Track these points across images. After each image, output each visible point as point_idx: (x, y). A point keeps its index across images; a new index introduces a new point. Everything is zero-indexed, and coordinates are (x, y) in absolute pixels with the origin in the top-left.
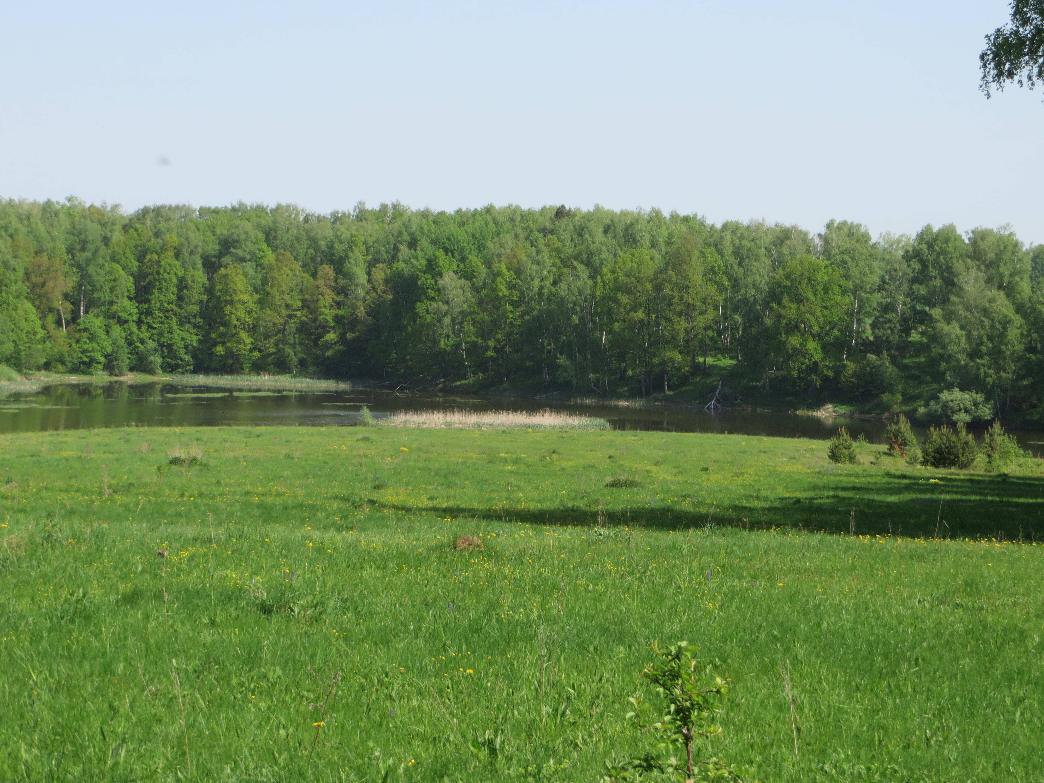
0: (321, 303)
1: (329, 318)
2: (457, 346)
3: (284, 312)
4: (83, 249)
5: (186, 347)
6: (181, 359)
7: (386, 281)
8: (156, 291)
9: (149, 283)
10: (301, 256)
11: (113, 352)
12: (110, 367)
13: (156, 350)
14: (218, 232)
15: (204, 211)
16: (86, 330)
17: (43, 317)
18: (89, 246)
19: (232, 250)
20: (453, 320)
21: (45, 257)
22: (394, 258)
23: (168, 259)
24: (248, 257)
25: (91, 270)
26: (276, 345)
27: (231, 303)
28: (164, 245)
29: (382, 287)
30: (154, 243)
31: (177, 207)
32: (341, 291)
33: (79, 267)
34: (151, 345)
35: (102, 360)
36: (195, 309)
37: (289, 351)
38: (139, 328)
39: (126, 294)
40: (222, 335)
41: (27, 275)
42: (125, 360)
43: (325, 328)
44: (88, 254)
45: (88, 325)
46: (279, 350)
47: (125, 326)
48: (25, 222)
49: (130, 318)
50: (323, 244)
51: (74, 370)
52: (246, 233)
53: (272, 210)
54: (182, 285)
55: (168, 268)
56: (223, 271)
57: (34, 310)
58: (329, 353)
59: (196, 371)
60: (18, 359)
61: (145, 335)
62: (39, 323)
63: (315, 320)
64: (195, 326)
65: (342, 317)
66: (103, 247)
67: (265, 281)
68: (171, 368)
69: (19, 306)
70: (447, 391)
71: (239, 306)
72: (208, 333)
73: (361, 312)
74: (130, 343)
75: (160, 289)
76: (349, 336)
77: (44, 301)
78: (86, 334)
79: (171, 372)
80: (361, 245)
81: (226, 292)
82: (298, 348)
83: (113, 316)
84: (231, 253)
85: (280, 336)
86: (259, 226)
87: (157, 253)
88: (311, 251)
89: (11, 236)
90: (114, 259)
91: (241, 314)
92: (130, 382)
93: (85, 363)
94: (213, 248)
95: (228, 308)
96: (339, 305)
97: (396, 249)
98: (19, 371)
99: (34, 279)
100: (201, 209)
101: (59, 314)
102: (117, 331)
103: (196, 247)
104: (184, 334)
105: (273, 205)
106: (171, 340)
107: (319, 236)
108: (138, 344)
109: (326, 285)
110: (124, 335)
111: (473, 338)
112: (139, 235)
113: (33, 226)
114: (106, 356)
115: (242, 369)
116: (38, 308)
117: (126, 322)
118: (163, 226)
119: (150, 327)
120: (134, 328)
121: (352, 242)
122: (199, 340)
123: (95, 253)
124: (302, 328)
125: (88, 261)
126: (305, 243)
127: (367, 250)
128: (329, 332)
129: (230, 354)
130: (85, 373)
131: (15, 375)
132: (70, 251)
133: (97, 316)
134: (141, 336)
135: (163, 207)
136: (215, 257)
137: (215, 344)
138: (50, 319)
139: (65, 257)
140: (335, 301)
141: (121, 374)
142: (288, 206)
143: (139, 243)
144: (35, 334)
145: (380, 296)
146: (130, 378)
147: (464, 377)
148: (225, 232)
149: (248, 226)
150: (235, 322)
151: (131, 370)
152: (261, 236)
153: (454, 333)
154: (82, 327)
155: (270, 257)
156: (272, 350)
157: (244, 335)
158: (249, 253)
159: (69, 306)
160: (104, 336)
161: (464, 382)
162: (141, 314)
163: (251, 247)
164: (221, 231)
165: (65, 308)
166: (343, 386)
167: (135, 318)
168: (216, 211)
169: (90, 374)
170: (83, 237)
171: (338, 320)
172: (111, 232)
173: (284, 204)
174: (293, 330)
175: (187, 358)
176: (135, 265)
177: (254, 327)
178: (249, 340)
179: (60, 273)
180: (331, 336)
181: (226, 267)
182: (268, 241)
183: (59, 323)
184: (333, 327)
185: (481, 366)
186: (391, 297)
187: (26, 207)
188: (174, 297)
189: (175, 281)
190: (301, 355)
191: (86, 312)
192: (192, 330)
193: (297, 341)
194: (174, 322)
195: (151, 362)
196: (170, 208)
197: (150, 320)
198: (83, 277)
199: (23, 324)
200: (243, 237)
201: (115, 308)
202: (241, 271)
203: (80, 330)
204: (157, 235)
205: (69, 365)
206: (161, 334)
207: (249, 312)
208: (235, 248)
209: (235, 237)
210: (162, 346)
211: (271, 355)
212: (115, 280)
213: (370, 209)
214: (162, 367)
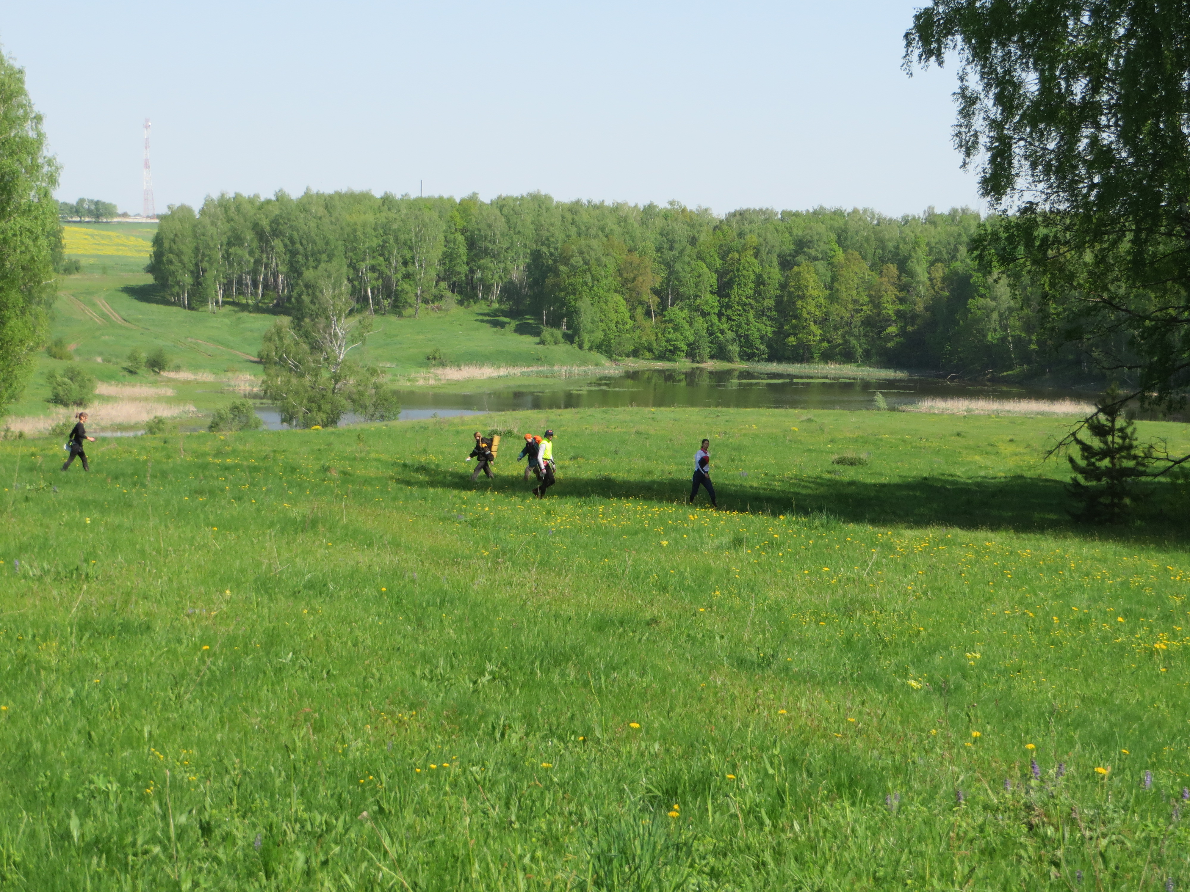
0: (884, 299)
1: (891, 312)
2: (1004, 339)
3: (850, 307)
4: (671, 249)
5: (761, 338)
6: (757, 349)
7: (944, 279)
8: (735, 287)
9: (731, 279)
10: (870, 256)
11: (695, 341)
12: (692, 354)
13: (734, 340)
14: (794, 233)
15: (787, 215)
16: (671, 321)
17: (633, 309)
18: (676, 245)
19: (805, 249)
20: (1001, 315)
21: (636, 254)
22: (954, 258)
23: (748, 257)
24: (820, 256)
25: (678, 267)
26: (844, 336)
27: (802, 297)
28: (745, 245)
29: (939, 284)
30: (737, 243)
31: (761, 210)
32: (904, 288)
33: (668, 265)
34: (730, 335)
35: (685, 348)
36: (769, 303)
37: (854, 342)
38: (720, 320)
39: (709, 289)
40: (794, 327)
41: (620, 272)
42: (706, 349)
43: (888, 322)
44: (676, 253)
45: (672, 317)
46: (846, 342)
47: (708, 318)
48: (622, 224)
49: (712, 311)
50: (890, 245)
51: (661, 357)
52: (819, 234)
53: (849, 214)
54: (760, 281)
55: (747, 266)
56: (796, 269)
57: (624, 302)
58: (891, 345)
59: (770, 360)
60: (609, 346)
61: (725, 326)
62: (628, 314)
63: (879, 314)
64: (770, 318)
65: (905, 312)
66: (689, 247)
67: (834, 279)
68: (747, 357)
69: (609, 299)
70: (994, 380)
71: (810, 300)
72: (781, 326)
73: (920, 307)
74: (711, 334)
75: (739, 284)
76: (909, 328)
77: (634, 295)
78: (670, 325)
79: (748, 360)
80: (923, 246)
81: (798, 288)
82: (863, 340)
83: (697, 309)
84: (804, 252)
85: (847, 328)
86: (832, 228)
87: (738, 251)
88: (879, 251)
89: (607, 236)
90: (700, 257)
91: (812, 308)
92: (710, 369)
93: (670, 351)
94: (789, 247)
95: (799, 303)
96: (902, 301)
97: (956, 250)
98: (610, 357)
99: (625, 275)
100: (783, 213)
101: (649, 306)
102: (700, 323)
103: (773, 247)
104: (760, 326)
105: (850, 210)
106: (748, 330)
107: (887, 237)
108: (719, 335)
109: (889, 282)
110: (705, 326)
111: (1018, 332)
112: (724, 236)
113: (630, 227)
114: (689, 345)
115: (812, 358)
116: (627, 301)
117: (709, 314)
118: (747, 228)
119: (729, 319)
120: (715, 319)
121: (916, 243)
122: (774, 332)
123: (681, 252)
124: (867, 322)
125: (675, 259)
126: (873, 243)
127: (931, 251)
128: (890, 325)
129: (801, 344)
130: (669, 360)
131: (604, 360)
132: (659, 249)
133: (682, 309)
134: (721, 327)
135: (748, 210)
136: (790, 255)
137: (789, 335)
138: (640, 311)
139: (655, 255)
140: (897, 297)
141: (702, 362)
142: (865, 211)
143: (724, 242)
144: (625, 323)
145: (938, 293)
146: (711, 365)
147: (1011, 368)
148: (800, 233)
149: (821, 228)
150: (805, 315)
151: (712, 357)
152: (833, 237)
153: (1001, 327)
154: (667, 318)
155: (840, 255)
156: (840, 341)
157: (813, 327)
158: (822, 253)
159: (657, 299)
160: (687, 326)
161: (1010, 372)
162: (722, 307)
163: (823, 247)
164: (798, 232)
165: (653, 301)
166: (901, 375)
167: (716, 310)
168: (797, 214)
169: (674, 361)
170: (670, 237)
171: (900, 314)
172: (698, 232)
173: (860, 208)
174: (859, 323)
175: (763, 347)
176: (718, 263)
177: (825, 320)
178: (818, 332)
179: (649, 270)
180: (893, 329)
181: (799, 265)
182: (839, 243)
183: (648, 314)
184: (895, 321)
185: (1026, 358)
186: (948, 294)
187: (626, 209)
188: (751, 292)
189: (752, 277)
190: (866, 346)
191: (672, 305)
192: (767, 323)
193: (862, 333)
194: (751, 315)
195: (730, 351)
196: (754, 211)
197: (729, 312)
198: (670, 273)
199: (613, 315)
200: (816, 238)
201: (698, 301)
202: (812, 269)
203: (666, 321)
204: (741, 235)
205: (656, 353)
206: (739, 326)
207: (819, 306)
208: (809, 248)
209: (809, 238)
210: (739, 336)
211: (839, 345)
212: (699, 276)
213: (939, 213)
214: (739, 355)
